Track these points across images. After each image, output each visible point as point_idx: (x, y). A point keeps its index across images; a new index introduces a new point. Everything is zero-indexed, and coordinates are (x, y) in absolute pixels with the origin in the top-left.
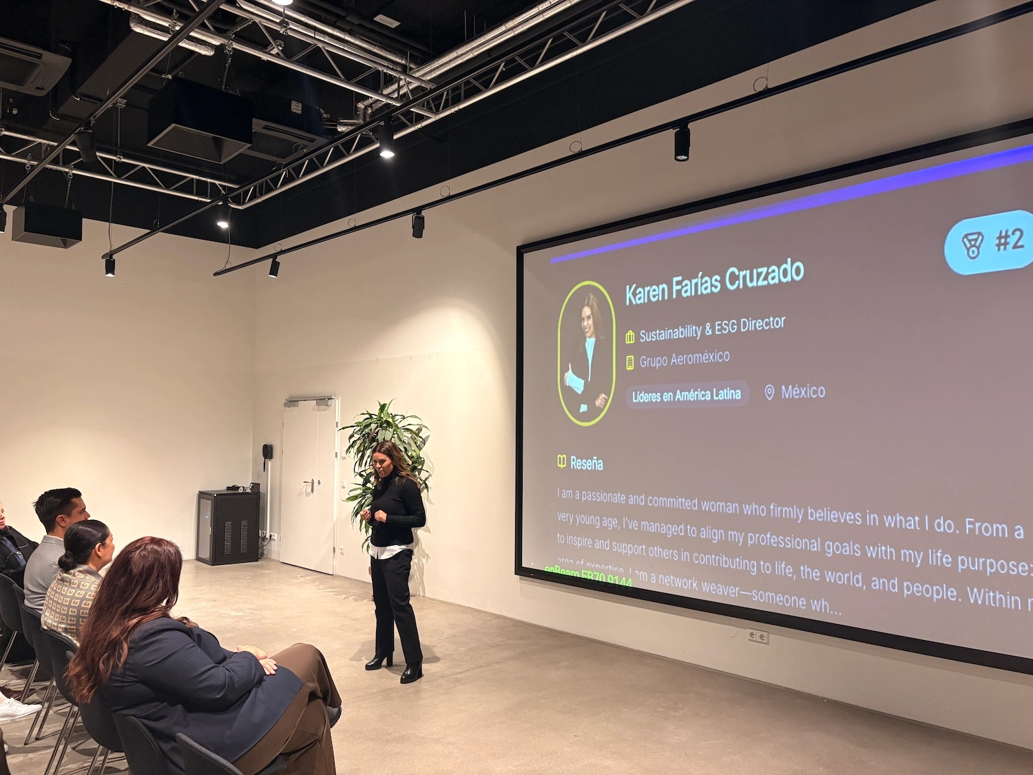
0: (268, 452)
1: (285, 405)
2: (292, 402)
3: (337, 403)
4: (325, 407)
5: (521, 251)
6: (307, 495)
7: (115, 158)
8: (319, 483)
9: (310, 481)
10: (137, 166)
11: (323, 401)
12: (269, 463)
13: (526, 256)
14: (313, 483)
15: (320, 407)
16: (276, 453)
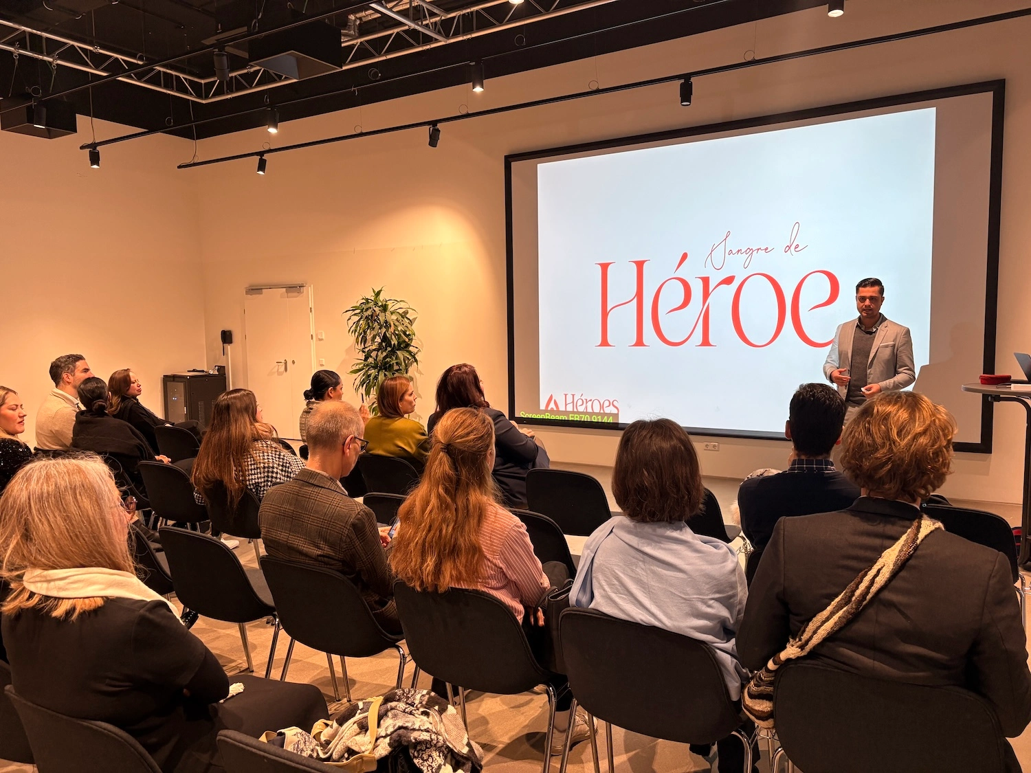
0: (227, 337)
1: (247, 293)
2: (254, 290)
3: (309, 291)
4: (296, 294)
5: (509, 160)
6: (280, 374)
7: (91, 48)
8: (293, 362)
9: (283, 361)
10: (111, 57)
11: (294, 288)
12: (229, 347)
13: (515, 165)
14: (286, 363)
15: (289, 294)
16: (236, 337)
